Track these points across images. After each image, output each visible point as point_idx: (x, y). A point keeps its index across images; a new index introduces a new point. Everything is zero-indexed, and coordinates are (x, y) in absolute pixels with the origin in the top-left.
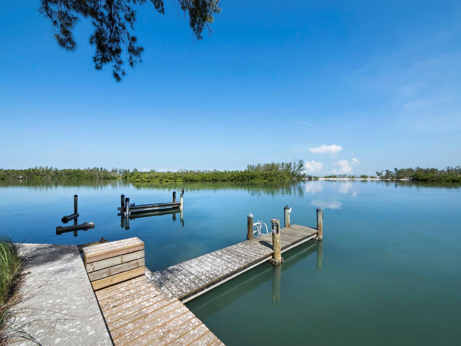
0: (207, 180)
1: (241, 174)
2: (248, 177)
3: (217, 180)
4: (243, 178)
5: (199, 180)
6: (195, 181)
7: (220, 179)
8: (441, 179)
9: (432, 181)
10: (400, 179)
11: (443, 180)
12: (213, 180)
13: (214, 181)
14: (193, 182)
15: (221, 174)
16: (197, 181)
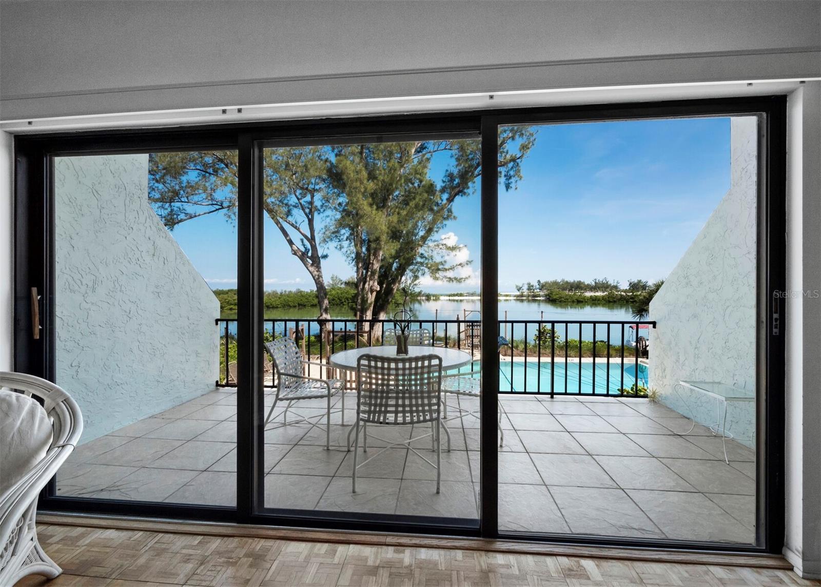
0: (291, 305)
1: (337, 296)
2: (348, 300)
3: (305, 306)
4: (340, 300)
5: (279, 306)
6: (273, 308)
7: (308, 303)
8: (567, 300)
9: (560, 302)
10: (536, 298)
11: (569, 300)
12: (299, 305)
13: (301, 307)
14: (271, 310)
15: (310, 296)
16: (277, 307)
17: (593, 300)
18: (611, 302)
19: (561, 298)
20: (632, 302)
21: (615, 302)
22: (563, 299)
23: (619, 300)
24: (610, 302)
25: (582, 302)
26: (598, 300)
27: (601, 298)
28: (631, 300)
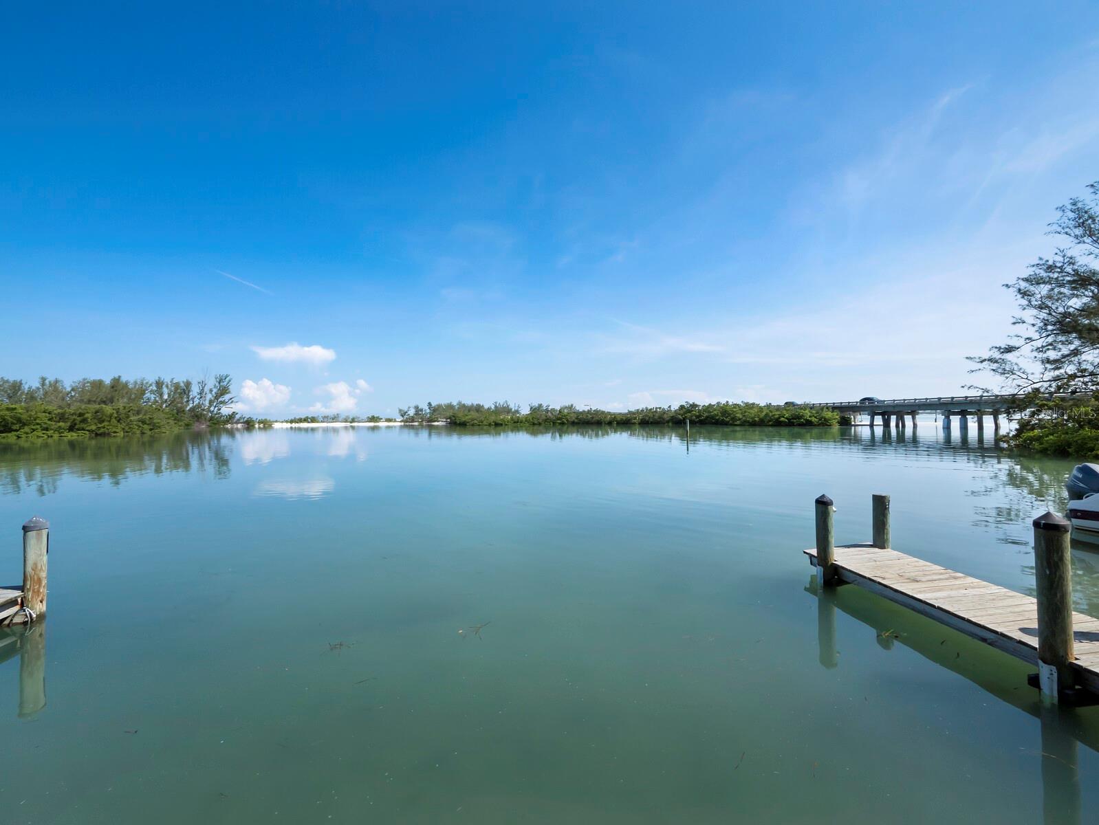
17: (514, 422)
18: (536, 424)
19: (473, 420)
20: (560, 424)
21: (540, 424)
22: (476, 421)
23: (546, 421)
24: (534, 424)
25: (501, 425)
26: (521, 422)
27: (524, 420)
28: (559, 421)
